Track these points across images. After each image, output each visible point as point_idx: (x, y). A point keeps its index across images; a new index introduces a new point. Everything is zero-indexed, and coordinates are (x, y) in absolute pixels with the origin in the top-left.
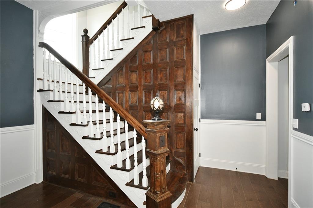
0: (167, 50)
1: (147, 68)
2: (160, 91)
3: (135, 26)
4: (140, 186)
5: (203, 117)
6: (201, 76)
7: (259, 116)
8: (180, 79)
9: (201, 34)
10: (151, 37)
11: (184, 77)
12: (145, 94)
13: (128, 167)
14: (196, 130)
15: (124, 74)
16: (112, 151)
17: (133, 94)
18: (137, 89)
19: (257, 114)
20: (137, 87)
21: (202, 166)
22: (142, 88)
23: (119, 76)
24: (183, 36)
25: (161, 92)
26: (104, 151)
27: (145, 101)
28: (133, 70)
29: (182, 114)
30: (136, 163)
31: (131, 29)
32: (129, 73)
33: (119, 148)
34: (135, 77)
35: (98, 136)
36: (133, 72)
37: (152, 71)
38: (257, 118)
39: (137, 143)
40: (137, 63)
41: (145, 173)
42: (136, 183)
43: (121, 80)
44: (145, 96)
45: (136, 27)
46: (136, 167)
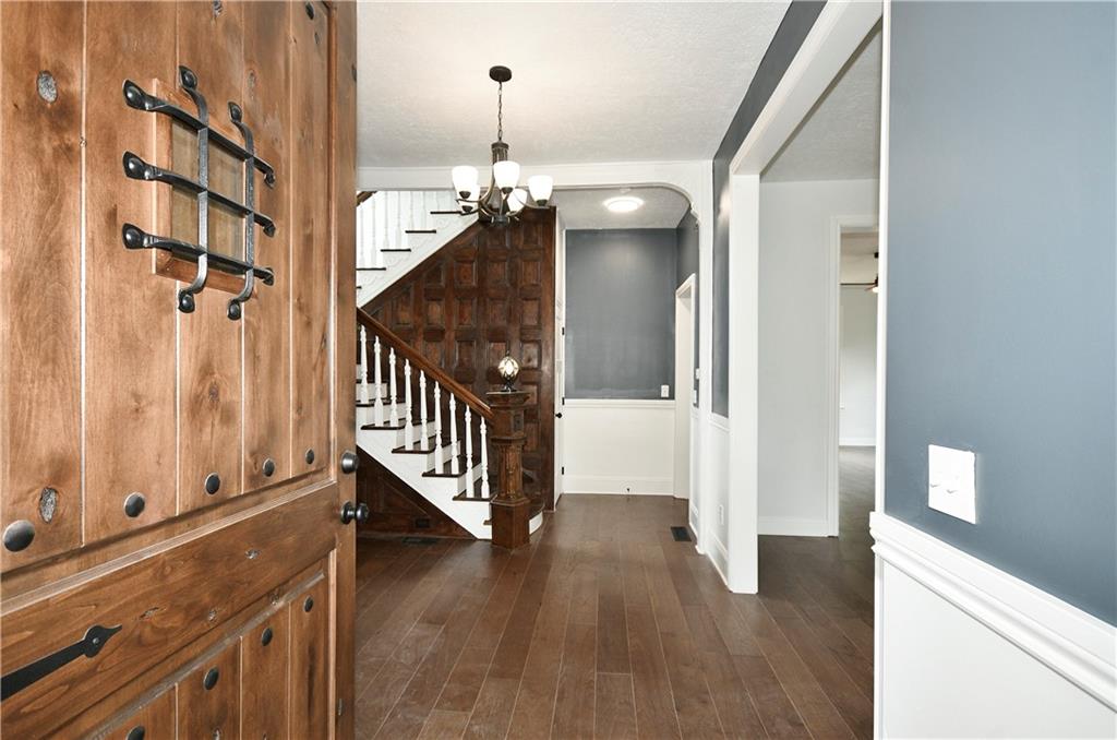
0: (507, 263)
1: (464, 296)
2: (491, 342)
3: (438, 207)
4: (478, 497)
5: (568, 395)
6: (566, 313)
7: (665, 390)
8: (530, 321)
9: (567, 228)
10: (472, 234)
11: (539, 317)
12: (460, 347)
13: (455, 470)
14: (559, 415)
15: (412, 303)
16: (424, 446)
17: (432, 346)
18: (443, 337)
19: (663, 387)
20: (442, 332)
21: (566, 492)
22: (453, 335)
23: (400, 306)
24: (536, 242)
25: (492, 345)
26: (407, 449)
27: (460, 359)
28: (434, 296)
29: (535, 388)
30: (469, 463)
31: (432, 213)
32: (424, 302)
33: (439, 440)
34: (436, 311)
35: (394, 424)
36: (433, 300)
37: (475, 301)
38: (663, 395)
39: (443, 446)
40: (443, 284)
41: (485, 477)
42: (470, 494)
43: (406, 316)
44: (460, 352)
45: (441, 210)
46: (470, 471)
